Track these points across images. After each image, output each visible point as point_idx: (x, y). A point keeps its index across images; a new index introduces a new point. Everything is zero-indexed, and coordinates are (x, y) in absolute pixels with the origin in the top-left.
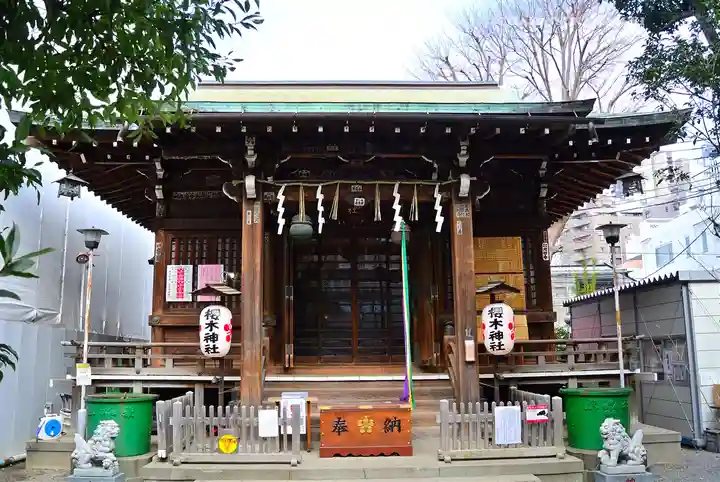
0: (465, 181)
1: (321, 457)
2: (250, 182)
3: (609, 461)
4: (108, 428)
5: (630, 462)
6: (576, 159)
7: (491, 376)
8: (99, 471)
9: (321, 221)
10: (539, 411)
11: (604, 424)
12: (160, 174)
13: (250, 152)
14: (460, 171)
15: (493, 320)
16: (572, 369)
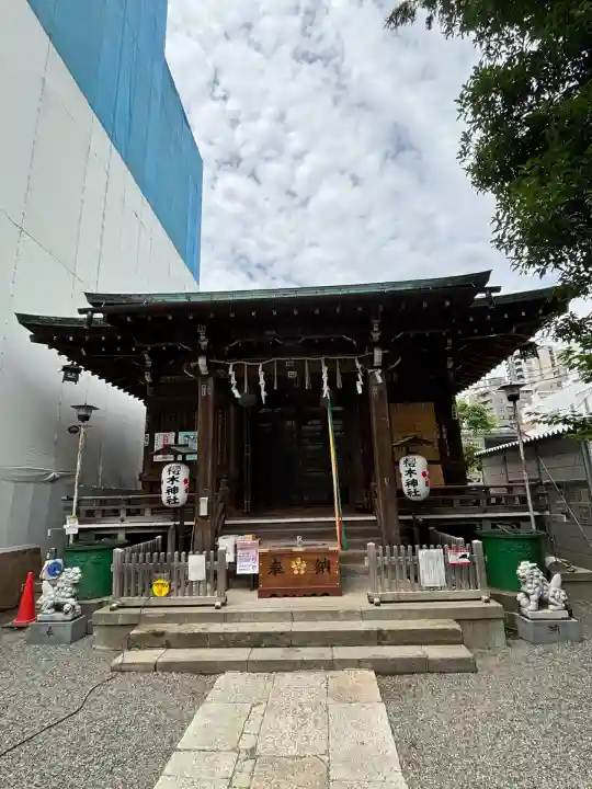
0: (378, 354)
1: (259, 597)
2: (202, 362)
3: (529, 607)
4: (71, 575)
5: (551, 607)
6: (476, 335)
7: (410, 517)
8: (60, 616)
9: (263, 394)
10: (461, 554)
11: (520, 568)
12: (149, 363)
13: (202, 338)
14: (373, 345)
15: (407, 469)
16: (485, 512)
